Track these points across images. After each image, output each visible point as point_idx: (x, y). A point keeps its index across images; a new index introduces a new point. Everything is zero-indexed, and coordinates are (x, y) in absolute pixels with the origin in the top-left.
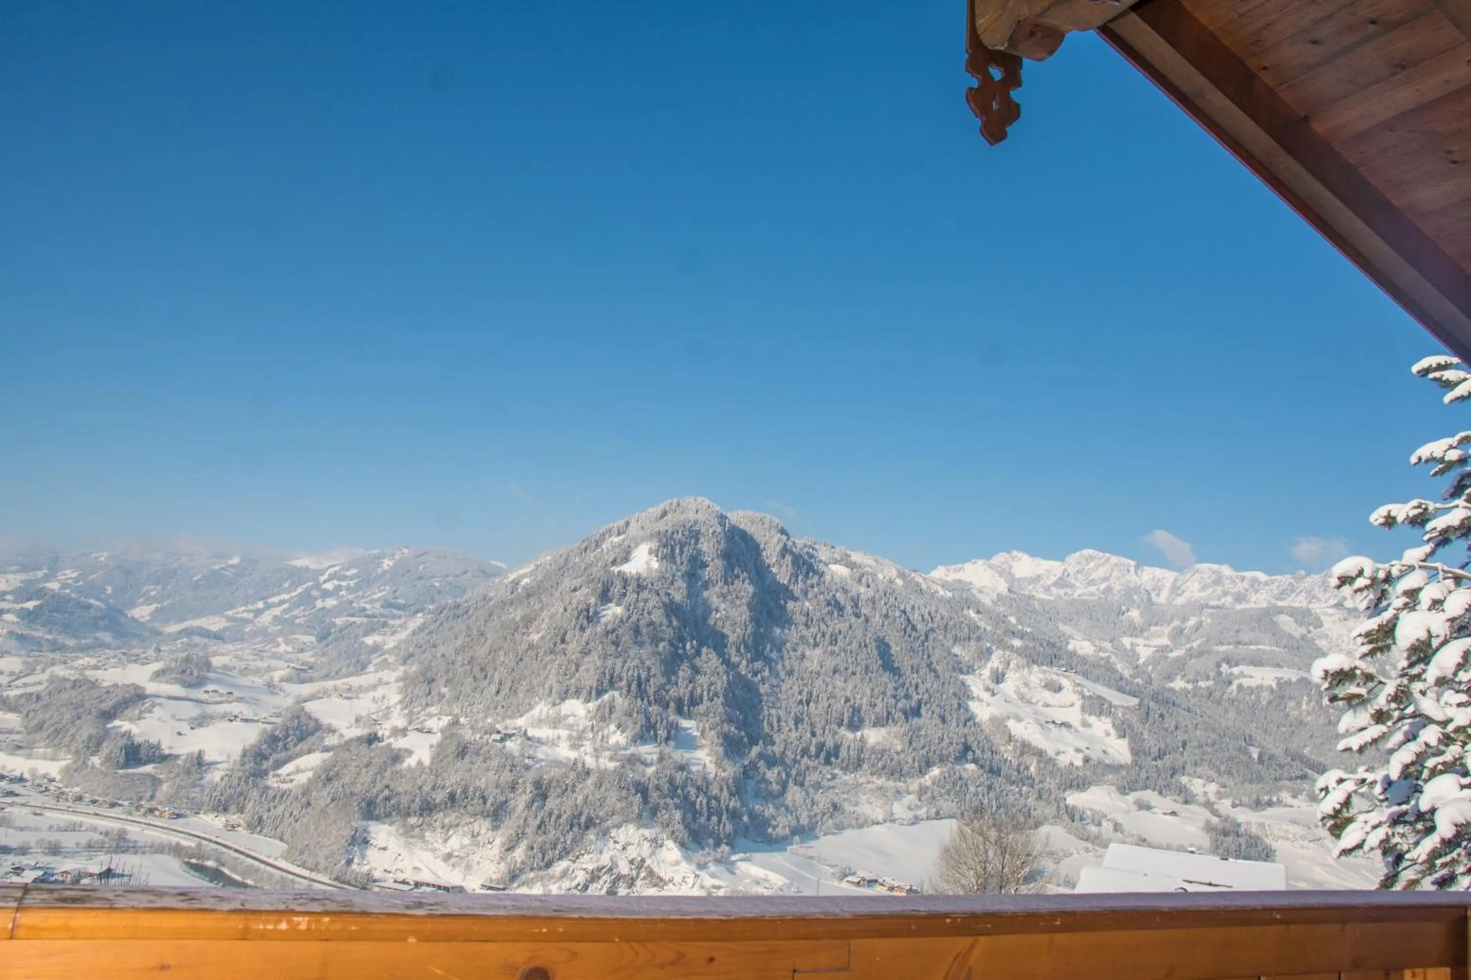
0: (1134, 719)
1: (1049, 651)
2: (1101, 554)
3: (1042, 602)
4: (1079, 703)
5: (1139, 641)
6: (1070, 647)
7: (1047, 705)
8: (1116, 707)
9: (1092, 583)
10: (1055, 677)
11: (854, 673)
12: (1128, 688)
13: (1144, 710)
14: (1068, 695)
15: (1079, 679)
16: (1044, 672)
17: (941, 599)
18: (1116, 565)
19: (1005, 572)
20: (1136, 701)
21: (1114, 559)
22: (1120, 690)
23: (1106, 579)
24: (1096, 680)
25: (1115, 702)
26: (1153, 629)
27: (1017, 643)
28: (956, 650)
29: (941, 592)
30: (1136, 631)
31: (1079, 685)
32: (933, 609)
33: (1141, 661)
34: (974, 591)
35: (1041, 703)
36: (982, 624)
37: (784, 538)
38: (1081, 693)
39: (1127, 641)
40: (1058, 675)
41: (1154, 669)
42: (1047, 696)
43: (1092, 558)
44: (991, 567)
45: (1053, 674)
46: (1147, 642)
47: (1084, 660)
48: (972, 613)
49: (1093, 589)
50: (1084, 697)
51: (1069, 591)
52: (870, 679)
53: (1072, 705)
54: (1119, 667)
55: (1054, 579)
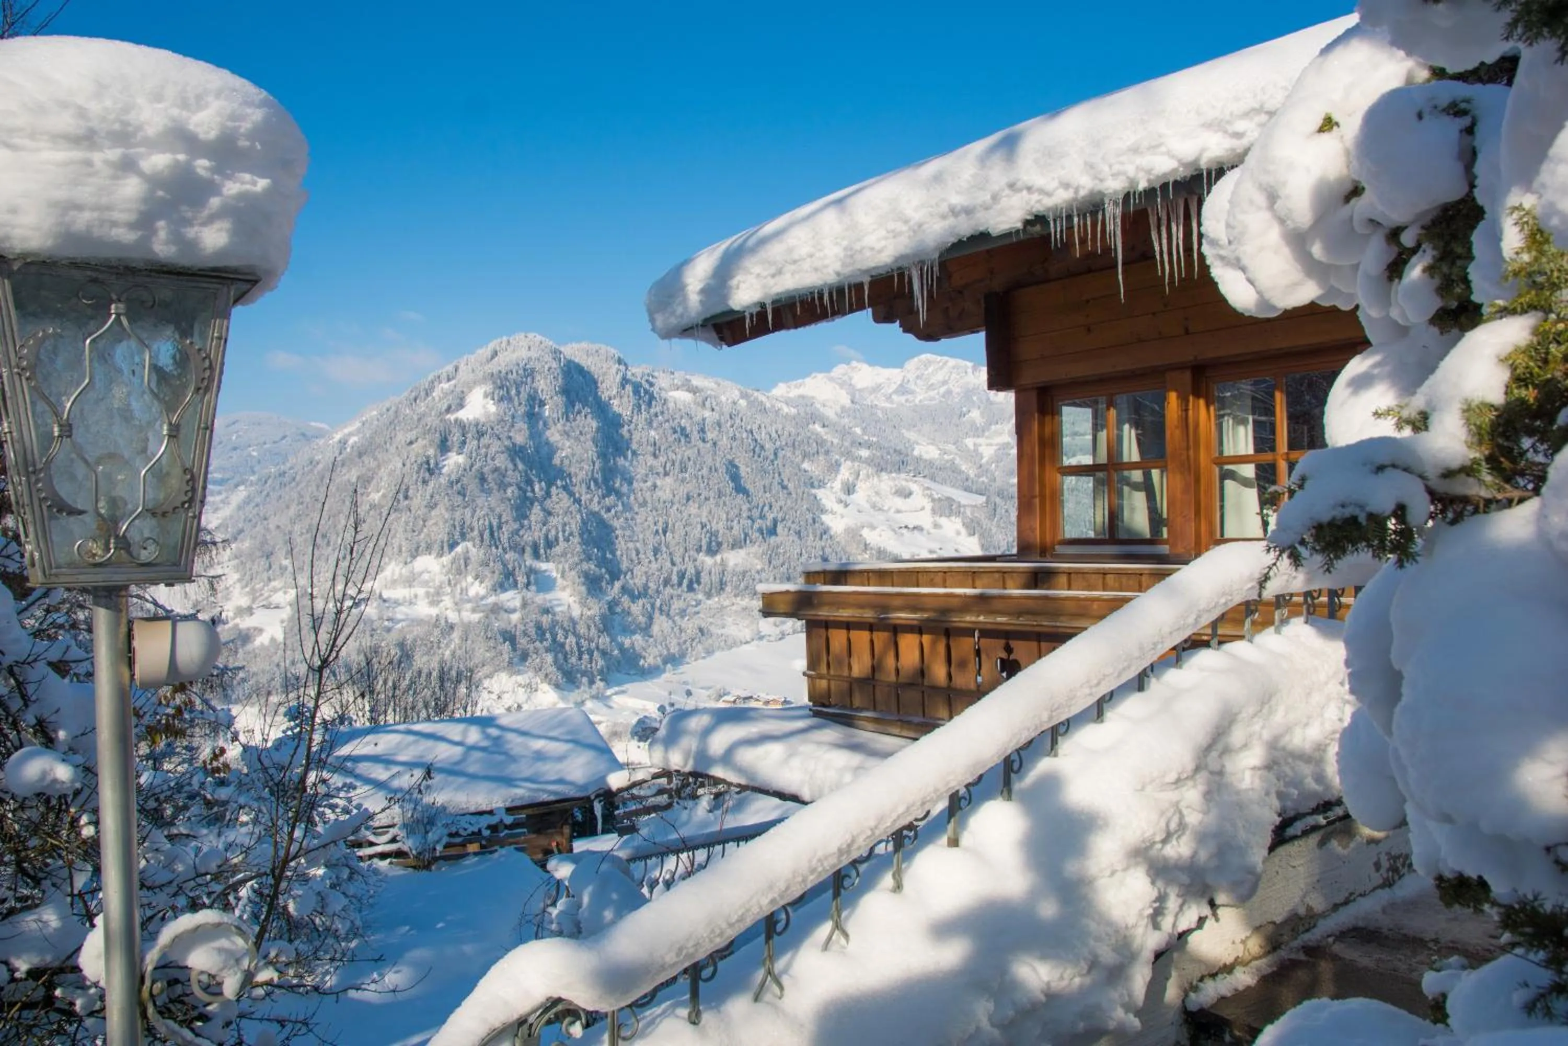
0: (981, 515)
1: (897, 458)
2: (939, 358)
3: (884, 410)
4: (929, 506)
5: (980, 441)
6: (916, 453)
7: (898, 511)
8: (965, 506)
9: (931, 387)
10: (904, 483)
11: (707, 499)
12: (974, 488)
13: (991, 507)
14: (919, 499)
15: (928, 483)
16: (894, 479)
17: (786, 417)
18: (954, 368)
19: (846, 384)
20: (984, 499)
21: (952, 362)
22: (967, 489)
23: (945, 382)
24: (944, 482)
25: (963, 502)
26: (993, 427)
27: (864, 453)
28: (806, 465)
29: (786, 409)
30: (978, 431)
31: (928, 488)
32: (780, 427)
33: (984, 461)
34: (818, 406)
35: (892, 510)
36: (828, 437)
37: (622, 368)
38: (931, 496)
39: (969, 442)
40: (907, 480)
41: (997, 466)
42: (899, 502)
43: (930, 362)
44: (832, 379)
45: (902, 480)
46: (989, 441)
47: (930, 463)
48: (818, 428)
49: (932, 393)
50: (933, 500)
51: (910, 397)
52: (725, 504)
53: (923, 509)
54: (963, 468)
55: (894, 387)
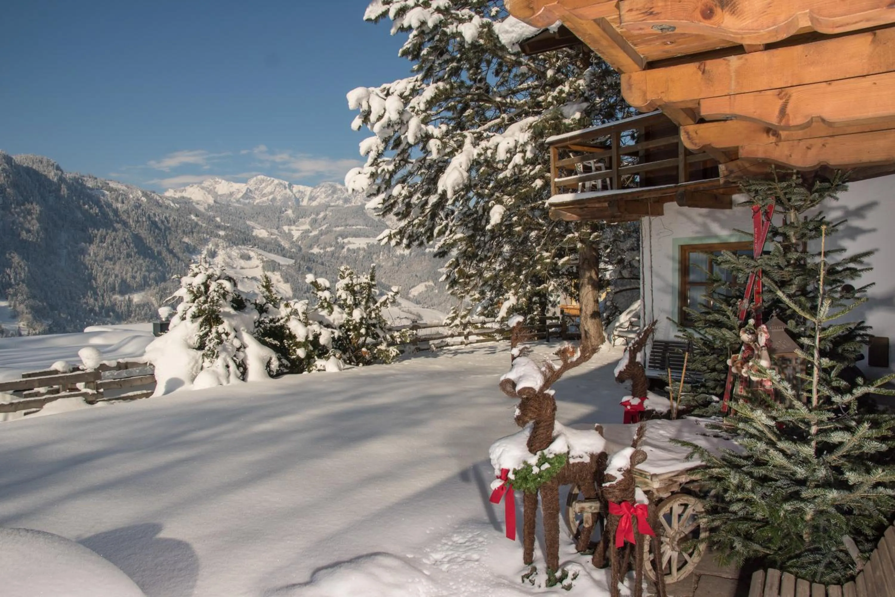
0: (292, 272)
1: (242, 236)
2: (269, 178)
3: (236, 208)
4: (261, 265)
5: (293, 227)
6: (254, 234)
7: (242, 268)
8: (282, 266)
9: (264, 195)
10: (246, 251)
11: (119, 259)
12: (288, 255)
13: (297, 266)
14: (255, 261)
15: (260, 251)
16: (240, 249)
17: (172, 209)
18: (277, 184)
19: (211, 191)
20: (293, 261)
21: (276, 181)
22: (284, 256)
23: (271, 193)
24: (270, 251)
25: (282, 263)
26: (300, 220)
27: (222, 233)
28: (186, 240)
29: (172, 205)
30: (292, 222)
31: (260, 255)
32: (168, 215)
33: (294, 239)
34: (194, 204)
35: (239, 267)
36: (200, 223)
37: (60, 173)
38: (262, 260)
39: (286, 228)
40: (248, 250)
41: (302, 243)
42: (242, 263)
43: (263, 181)
44: (203, 188)
45: (245, 249)
46: (297, 228)
47: (262, 240)
48: (193, 217)
49: (265, 199)
50: (263, 262)
51: (251, 201)
52: (131, 262)
53: (257, 267)
54: (283, 243)
55: (241, 195)
